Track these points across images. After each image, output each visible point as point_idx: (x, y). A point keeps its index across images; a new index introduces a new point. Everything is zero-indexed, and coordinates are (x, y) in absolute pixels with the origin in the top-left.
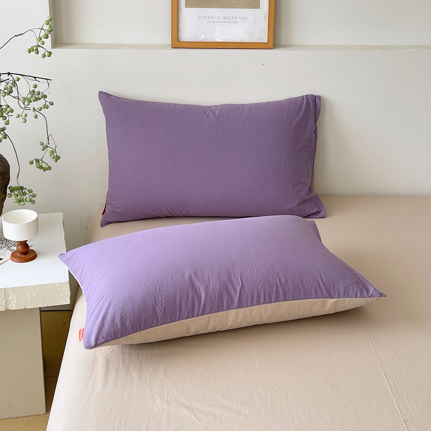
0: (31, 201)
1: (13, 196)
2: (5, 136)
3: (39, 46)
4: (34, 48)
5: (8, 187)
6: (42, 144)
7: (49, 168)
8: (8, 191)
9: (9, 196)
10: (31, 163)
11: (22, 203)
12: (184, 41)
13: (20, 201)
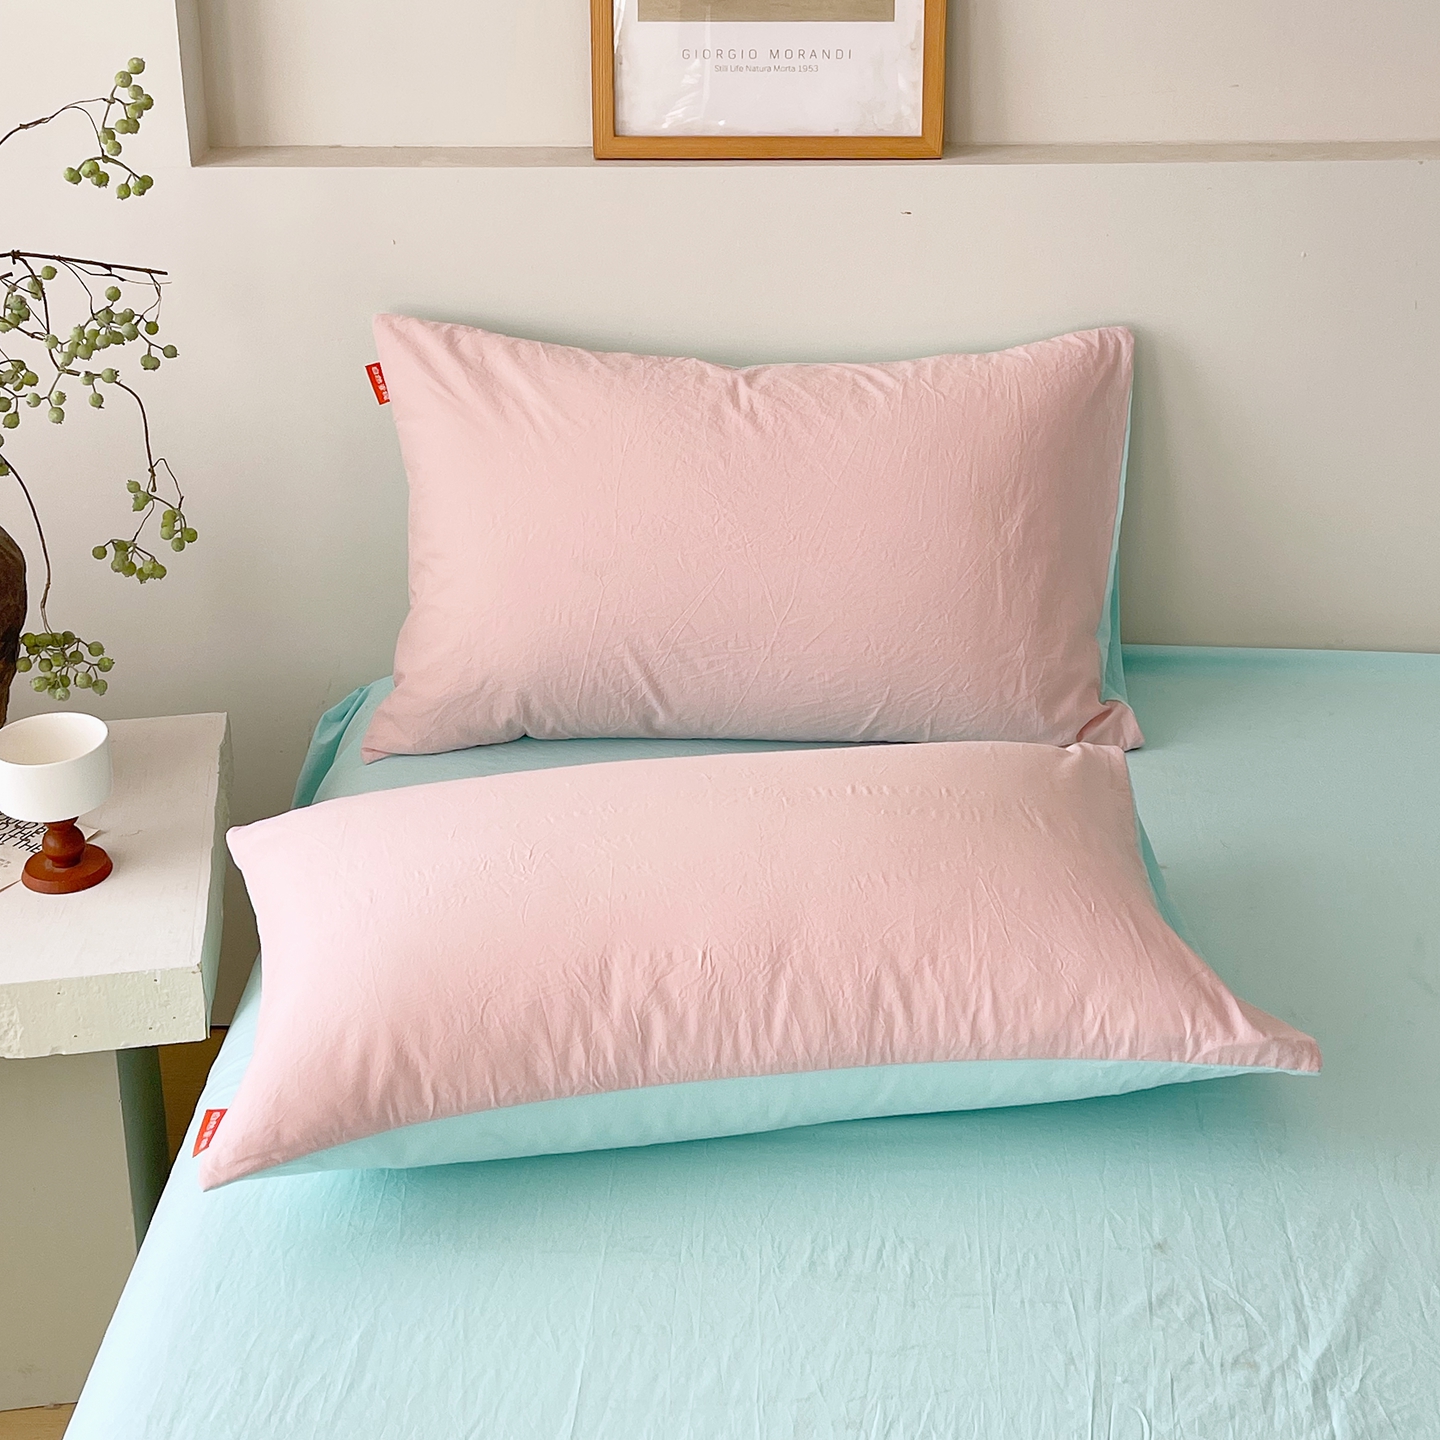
0: (92, 683)
3: (106, 159)
6: (132, 489)
7: (159, 571)
9: (25, 665)
10: (100, 554)
11: (59, 692)
12: (635, 134)
13: (54, 686)
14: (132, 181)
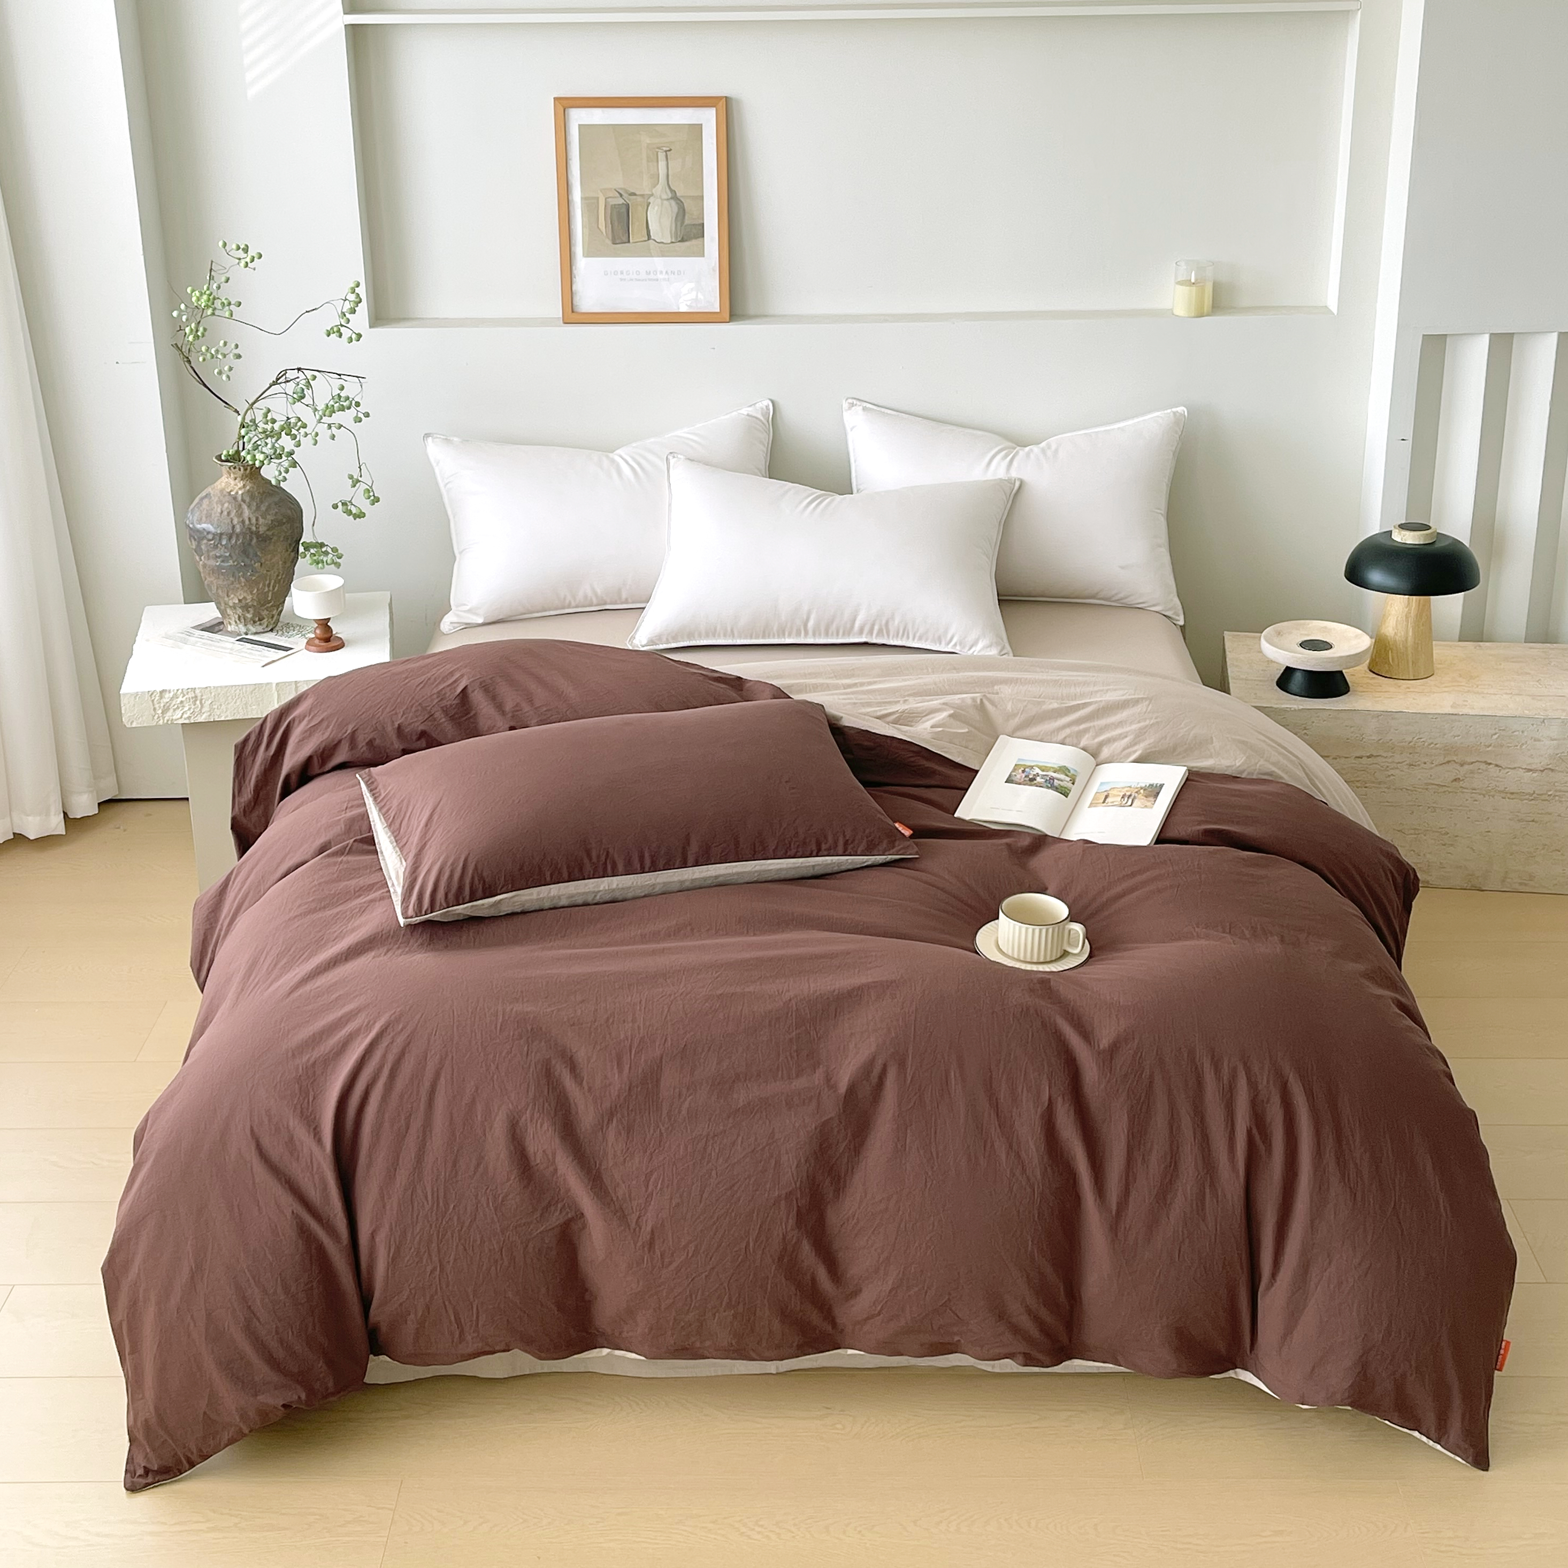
0: (333, 562)
1: (308, 556)
2: (294, 464)
3: (342, 326)
4: (335, 329)
5: (301, 542)
6: (351, 477)
7: (361, 515)
8: (301, 549)
9: (303, 555)
10: (335, 507)
11: (320, 565)
12: (584, 311)
13: (318, 563)
14: (354, 336)
